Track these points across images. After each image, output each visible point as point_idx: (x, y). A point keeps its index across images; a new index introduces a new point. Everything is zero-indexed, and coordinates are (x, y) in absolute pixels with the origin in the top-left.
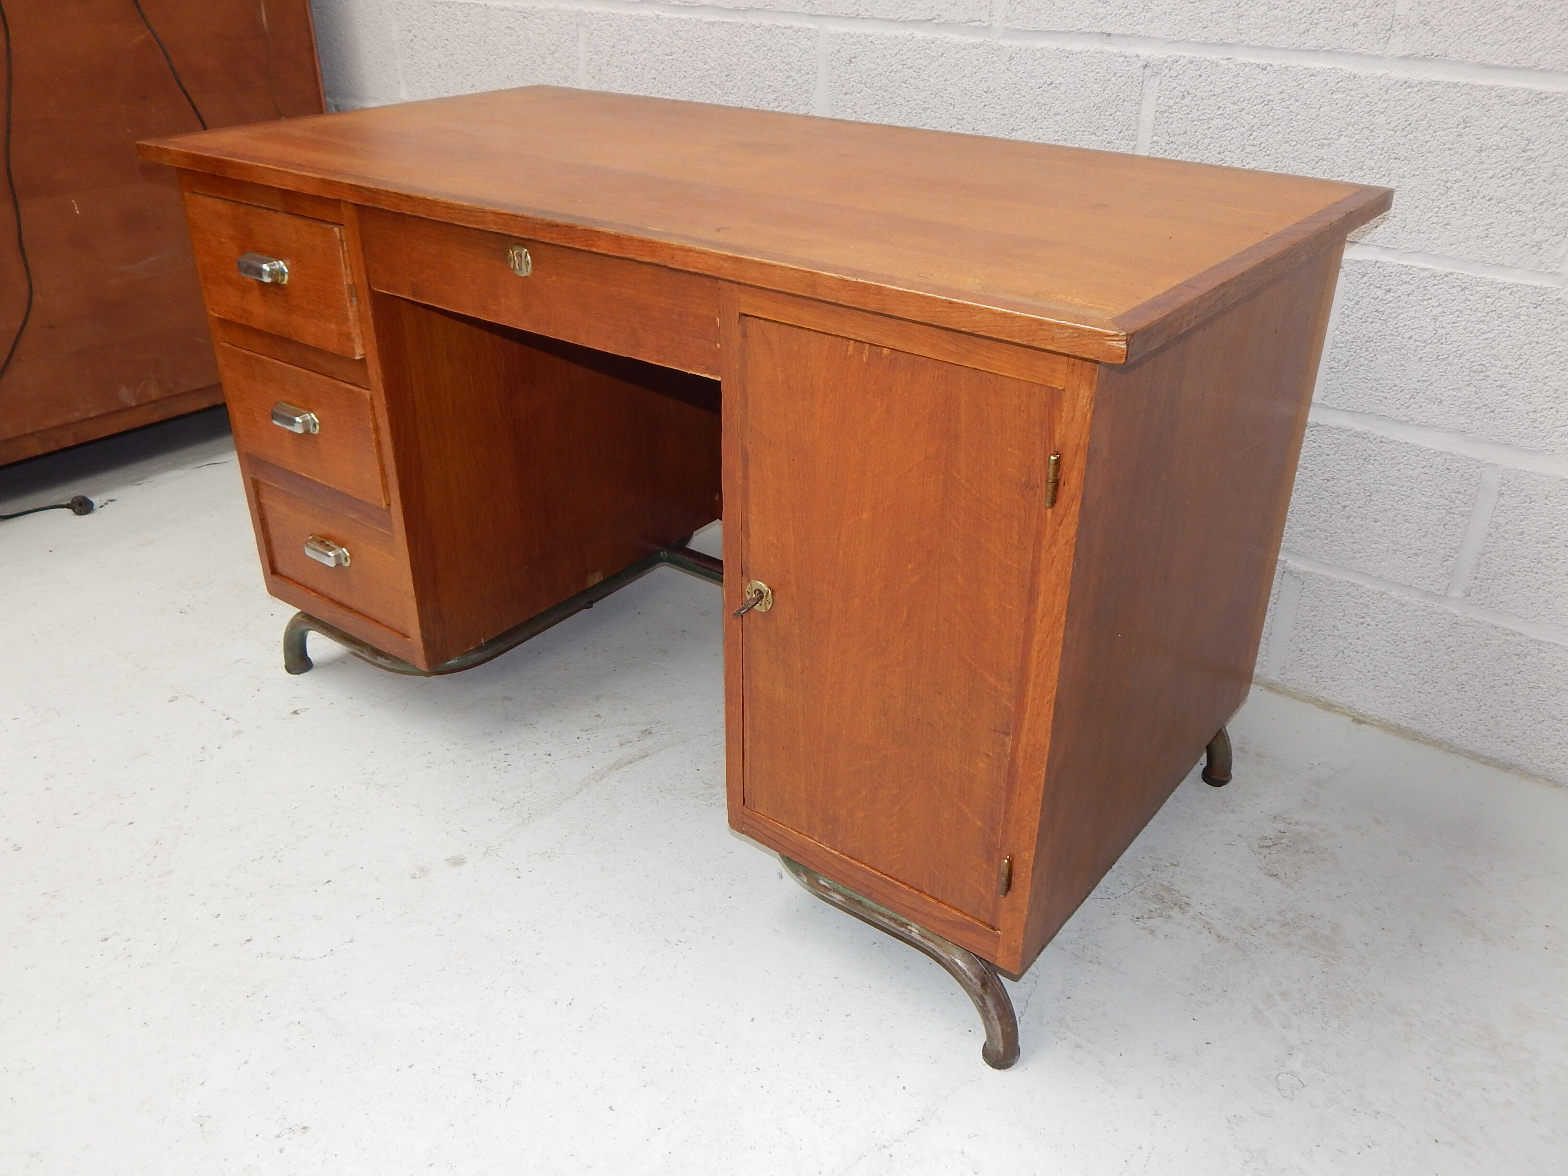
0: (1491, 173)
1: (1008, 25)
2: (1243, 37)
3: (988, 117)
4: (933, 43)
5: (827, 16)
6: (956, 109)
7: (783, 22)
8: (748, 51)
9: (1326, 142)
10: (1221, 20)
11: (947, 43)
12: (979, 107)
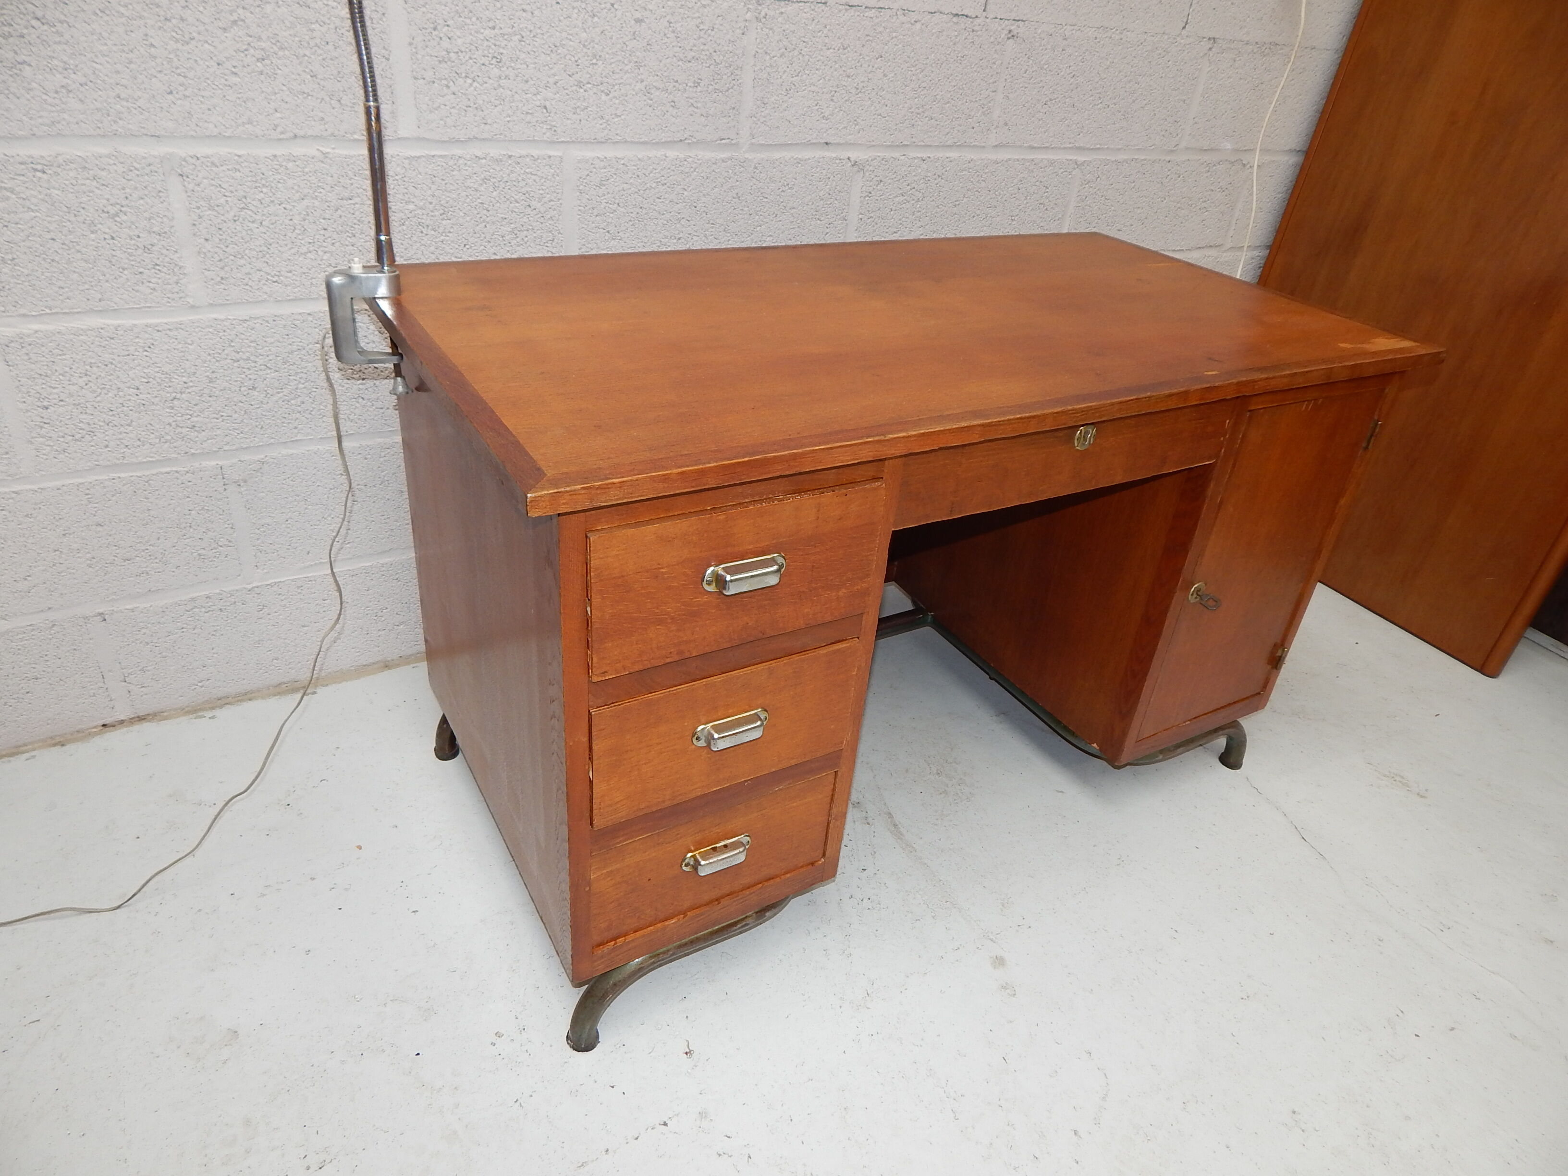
0: (1031, 208)
1: (753, 141)
2: (914, 140)
3: (737, 218)
4: (685, 160)
5: (573, 142)
6: (709, 216)
7: (517, 151)
8: (472, 185)
9: (957, 203)
10: (902, 128)
11: (698, 160)
12: (729, 211)
